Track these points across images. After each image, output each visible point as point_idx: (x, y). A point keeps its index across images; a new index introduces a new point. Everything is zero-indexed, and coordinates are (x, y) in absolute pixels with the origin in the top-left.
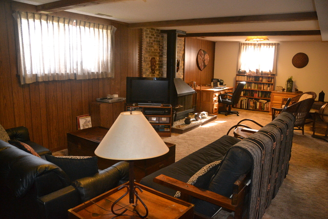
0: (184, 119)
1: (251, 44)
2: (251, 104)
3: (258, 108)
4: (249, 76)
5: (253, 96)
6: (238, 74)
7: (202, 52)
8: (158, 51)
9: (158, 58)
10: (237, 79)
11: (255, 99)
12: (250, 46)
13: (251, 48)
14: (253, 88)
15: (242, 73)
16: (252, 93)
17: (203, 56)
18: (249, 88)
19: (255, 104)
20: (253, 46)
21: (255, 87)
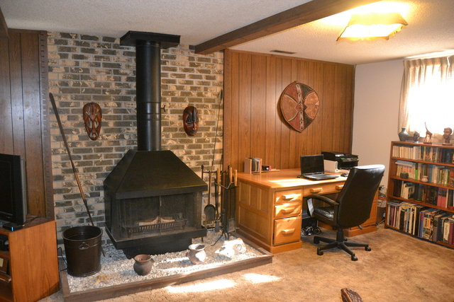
0: (133, 261)
1: (433, 61)
2: (427, 224)
3: (446, 237)
4: (426, 148)
5: (435, 202)
6: (397, 139)
7: (299, 89)
8: (113, 87)
9: (112, 104)
10: (395, 155)
11: (441, 212)
12: (430, 67)
13: (432, 72)
14: (435, 181)
15: (407, 138)
16: (432, 194)
17: (300, 98)
18: (425, 179)
19: (438, 225)
20: (437, 66)
21: (441, 178)
